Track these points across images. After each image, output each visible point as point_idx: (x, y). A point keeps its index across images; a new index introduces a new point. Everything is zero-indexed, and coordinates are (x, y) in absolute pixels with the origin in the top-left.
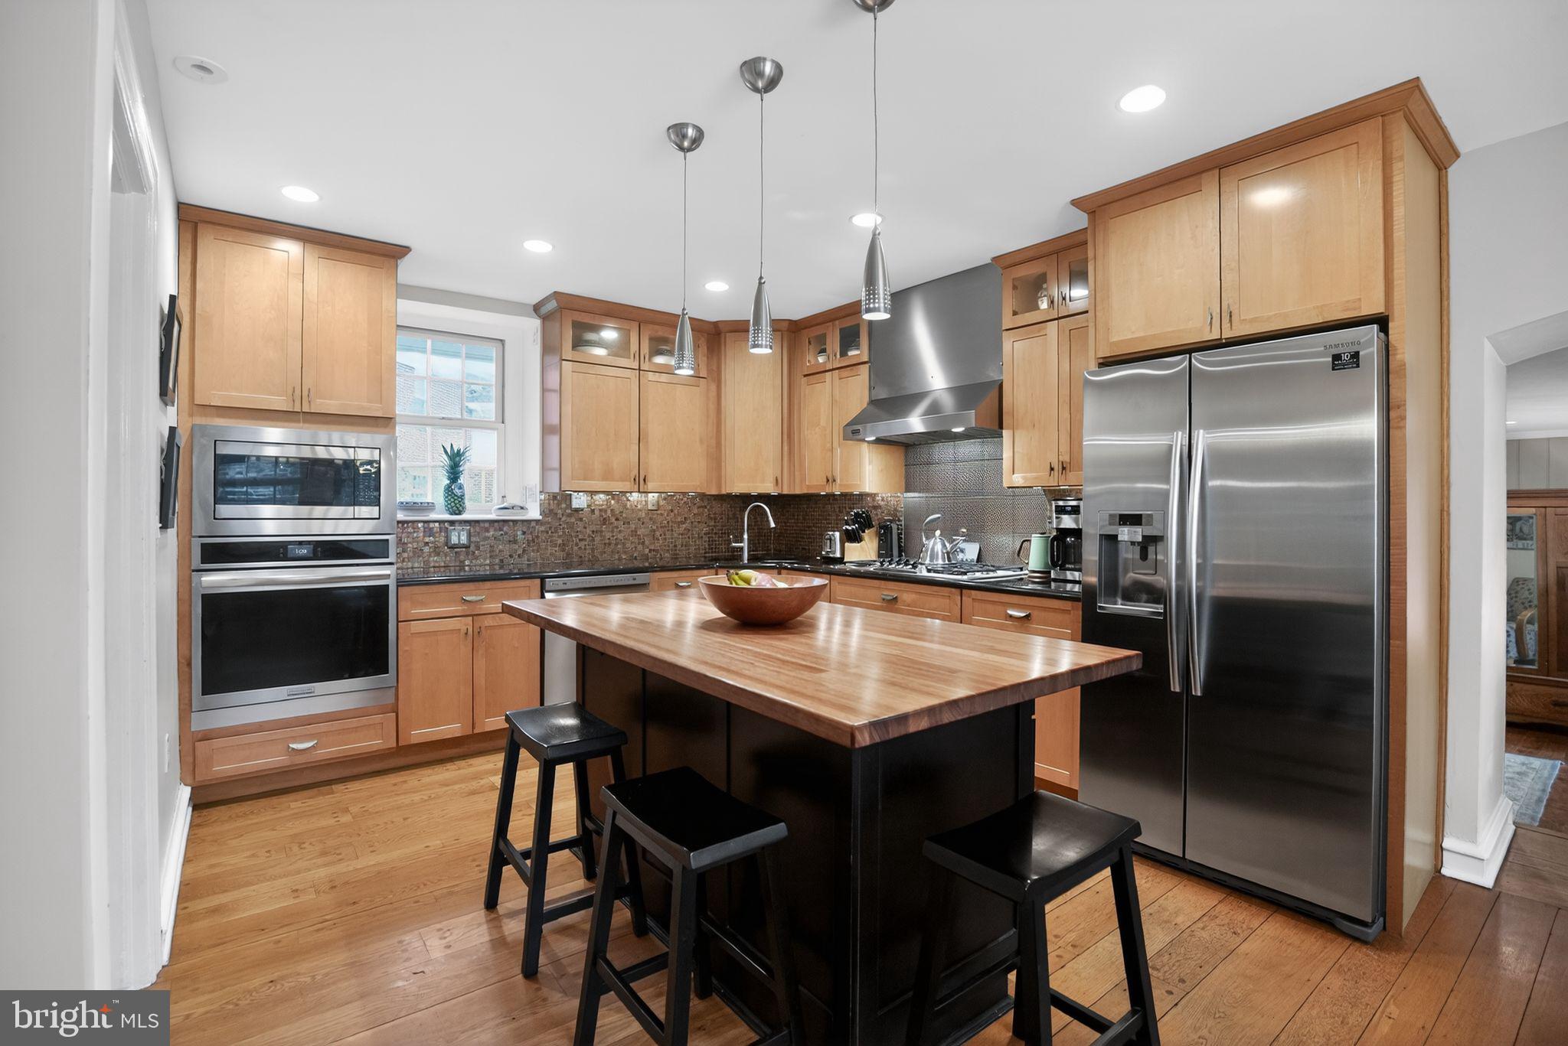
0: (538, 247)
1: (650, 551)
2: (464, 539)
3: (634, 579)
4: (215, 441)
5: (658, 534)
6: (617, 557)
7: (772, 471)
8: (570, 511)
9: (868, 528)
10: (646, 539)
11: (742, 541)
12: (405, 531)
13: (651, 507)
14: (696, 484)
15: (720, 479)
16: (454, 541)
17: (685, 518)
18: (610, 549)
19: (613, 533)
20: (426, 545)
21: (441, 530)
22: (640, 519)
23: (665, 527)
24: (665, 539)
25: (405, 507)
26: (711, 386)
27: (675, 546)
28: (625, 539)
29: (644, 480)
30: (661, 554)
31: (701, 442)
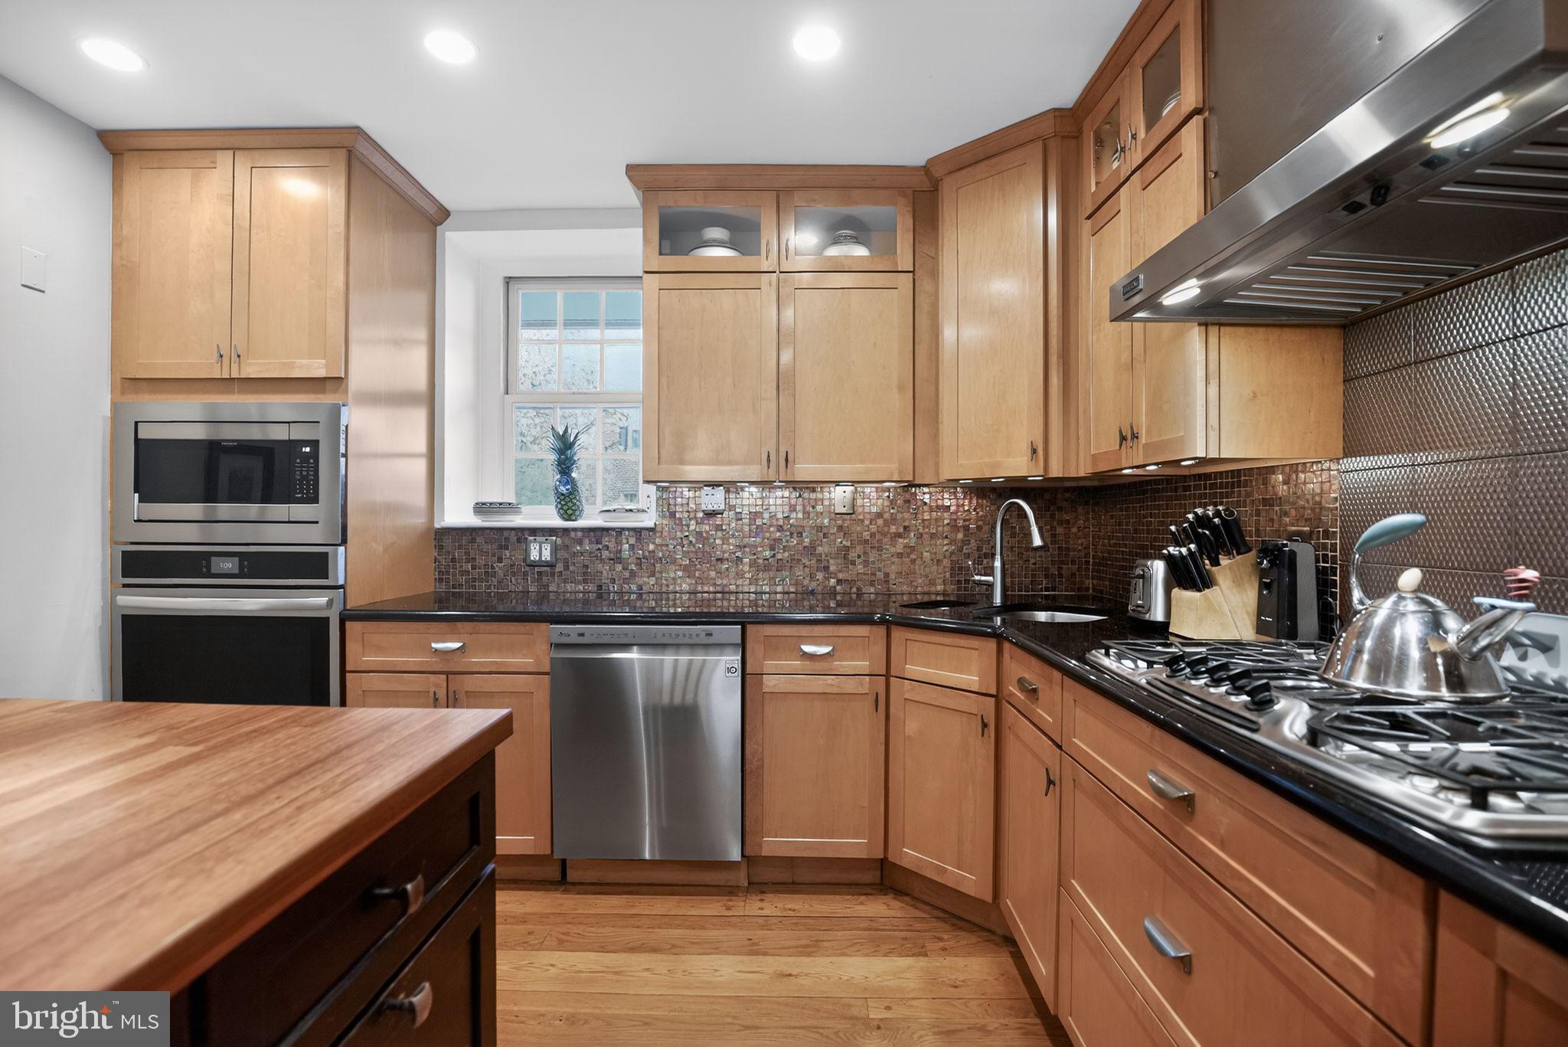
1: (839, 582)
2: (547, 555)
3: (710, 635)
4: (136, 423)
5: (852, 555)
6: (779, 589)
7: (1025, 430)
8: (701, 515)
9: (1229, 554)
10: (831, 561)
11: (990, 571)
12: (473, 541)
13: (840, 509)
14: (894, 466)
15: (937, 456)
16: (534, 555)
17: (905, 528)
18: (766, 575)
19: (772, 548)
20: (500, 560)
21: (519, 541)
22: (820, 528)
23: (866, 542)
24: (866, 563)
25: (481, 508)
26: (925, 285)
27: (887, 575)
28: (794, 561)
29: (787, 460)
30: (859, 589)
31: (901, 388)
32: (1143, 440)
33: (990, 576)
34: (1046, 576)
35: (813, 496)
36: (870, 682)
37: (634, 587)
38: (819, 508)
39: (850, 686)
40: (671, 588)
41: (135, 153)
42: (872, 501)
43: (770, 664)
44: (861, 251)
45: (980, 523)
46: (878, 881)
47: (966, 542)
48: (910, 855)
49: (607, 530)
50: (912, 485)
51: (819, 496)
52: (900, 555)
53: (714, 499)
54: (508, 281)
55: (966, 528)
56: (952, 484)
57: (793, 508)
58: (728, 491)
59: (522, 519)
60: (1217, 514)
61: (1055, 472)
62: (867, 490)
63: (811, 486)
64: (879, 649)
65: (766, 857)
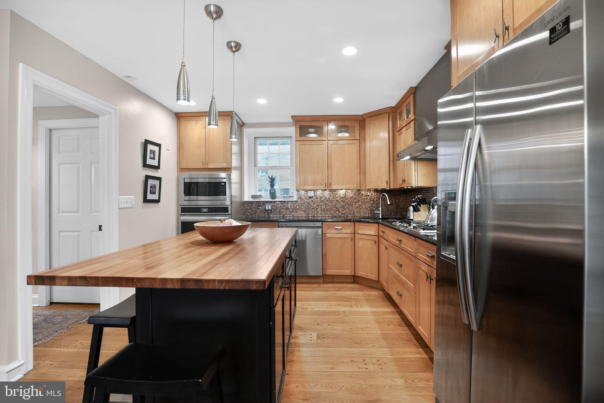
0: (262, 101)
1: (342, 214)
2: (270, 208)
3: (315, 224)
4: (184, 178)
5: (345, 207)
6: (327, 216)
7: (385, 178)
8: (308, 198)
9: (423, 204)
10: (340, 209)
11: (379, 211)
12: (252, 204)
13: (342, 196)
14: (355, 186)
15: (366, 183)
16: (267, 208)
17: (358, 200)
18: (324, 212)
19: (325, 206)
20: (258, 209)
21: (263, 204)
22: (337, 201)
23: (349, 204)
24: (349, 209)
25: (253, 197)
26: (362, 143)
27: (354, 212)
28: (331, 209)
29: (330, 185)
30: (347, 215)
31: (357, 167)
32: (406, 182)
33: (378, 211)
34: (394, 212)
35: (335, 193)
36: (351, 235)
37: (291, 216)
38: (337, 196)
39: (346, 236)
40: (301, 216)
41: (183, 117)
42: (350, 194)
43: (328, 231)
44: (347, 135)
45: (377, 199)
46: (353, 281)
47: (373, 204)
48: (360, 273)
49: (285, 202)
50: (360, 190)
51: (337, 193)
52: (357, 207)
53: (311, 194)
54: (255, 138)
55: (374, 200)
56: (369, 190)
57: (330, 196)
58: (314, 192)
59: (263, 199)
60: (421, 197)
61: (392, 187)
62: (349, 191)
63: (335, 190)
64: (353, 228)
65: (327, 275)
